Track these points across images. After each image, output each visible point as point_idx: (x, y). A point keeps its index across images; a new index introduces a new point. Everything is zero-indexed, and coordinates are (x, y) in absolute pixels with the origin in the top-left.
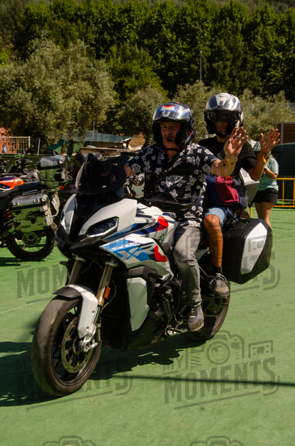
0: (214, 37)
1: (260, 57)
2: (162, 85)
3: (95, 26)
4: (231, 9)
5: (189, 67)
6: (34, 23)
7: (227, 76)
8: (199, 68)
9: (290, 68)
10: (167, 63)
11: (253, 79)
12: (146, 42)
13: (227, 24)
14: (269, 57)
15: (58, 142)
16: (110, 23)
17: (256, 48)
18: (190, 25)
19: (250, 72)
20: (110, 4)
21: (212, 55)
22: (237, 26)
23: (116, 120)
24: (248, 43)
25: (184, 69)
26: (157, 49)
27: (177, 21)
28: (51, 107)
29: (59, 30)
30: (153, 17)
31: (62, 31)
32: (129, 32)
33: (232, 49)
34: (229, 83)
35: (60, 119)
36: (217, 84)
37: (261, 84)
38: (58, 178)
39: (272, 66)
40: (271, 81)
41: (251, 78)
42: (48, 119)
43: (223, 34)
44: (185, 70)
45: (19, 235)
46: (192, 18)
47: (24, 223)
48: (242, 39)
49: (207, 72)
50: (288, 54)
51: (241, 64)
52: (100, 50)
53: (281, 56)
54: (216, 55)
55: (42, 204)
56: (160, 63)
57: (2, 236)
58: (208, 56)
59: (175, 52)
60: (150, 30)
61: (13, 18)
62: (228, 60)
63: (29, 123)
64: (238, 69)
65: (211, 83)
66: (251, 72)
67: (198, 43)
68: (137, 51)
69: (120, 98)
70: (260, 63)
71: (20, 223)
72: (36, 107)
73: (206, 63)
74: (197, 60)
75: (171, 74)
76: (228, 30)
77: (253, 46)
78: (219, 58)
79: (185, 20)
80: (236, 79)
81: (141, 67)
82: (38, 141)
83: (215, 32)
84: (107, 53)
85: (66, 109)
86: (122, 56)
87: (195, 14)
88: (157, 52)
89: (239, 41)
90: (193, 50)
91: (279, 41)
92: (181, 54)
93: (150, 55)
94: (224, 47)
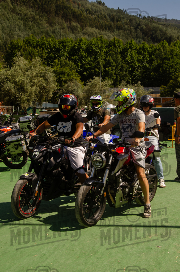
0: (106, 55)
1: (130, 65)
2: (81, 79)
3: (46, 50)
4: (114, 42)
5: (95, 70)
6: (15, 49)
7: (113, 74)
8: (99, 70)
9: (145, 70)
10: (83, 68)
12: (72, 57)
13: (113, 49)
14: (134, 65)
15: (28, 108)
16: (54, 48)
18: (94, 50)
20: (54, 39)
21: (106, 64)
22: (118, 50)
23: (57, 97)
24: (123, 58)
26: (78, 61)
27: (88, 47)
28: (25, 91)
29: (28, 52)
30: (76, 45)
31: (29, 53)
32: (64, 53)
33: (116, 61)
34: (115, 78)
35: (29, 96)
36: (108, 78)
37: (131, 78)
38: (29, 127)
39: (136, 69)
40: (135, 77)
41: (126, 75)
42: (23, 97)
43: (111, 54)
44: (92, 72)
45: (10, 156)
46: (95, 46)
47: (12, 150)
48: (120, 56)
49: (103, 72)
50: (143, 64)
51: (121, 68)
52: (49, 61)
53: (140, 65)
54: (108, 64)
55: (21, 140)
56: (80, 68)
57: (1, 157)
58: (104, 64)
59: (87, 62)
60: (74, 52)
61: (5, 46)
62: (114, 66)
63: (13, 99)
64: (119, 71)
65: (105, 78)
66: (125, 72)
67: (98, 58)
68: (68, 62)
69: (59, 86)
70: (129, 68)
71: (10, 150)
72: (17, 91)
73: (103, 68)
74: (98, 66)
75: (85, 73)
76: (113, 52)
77: (126, 60)
78: (109, 65)
79: (92, 47)
80: (118, 76)
81: (70, 70)
82: (18, 108)
83: (107, 53)
84: (53, 63)
85: (32, 92)
86: (60, 65)
87: (96, 44)
88: (78, 62)
89: (119, 57)
90: (96, 61)
91: (139, 57)
92: (90, 63)
93: (74, 64)
94: (112, 60)
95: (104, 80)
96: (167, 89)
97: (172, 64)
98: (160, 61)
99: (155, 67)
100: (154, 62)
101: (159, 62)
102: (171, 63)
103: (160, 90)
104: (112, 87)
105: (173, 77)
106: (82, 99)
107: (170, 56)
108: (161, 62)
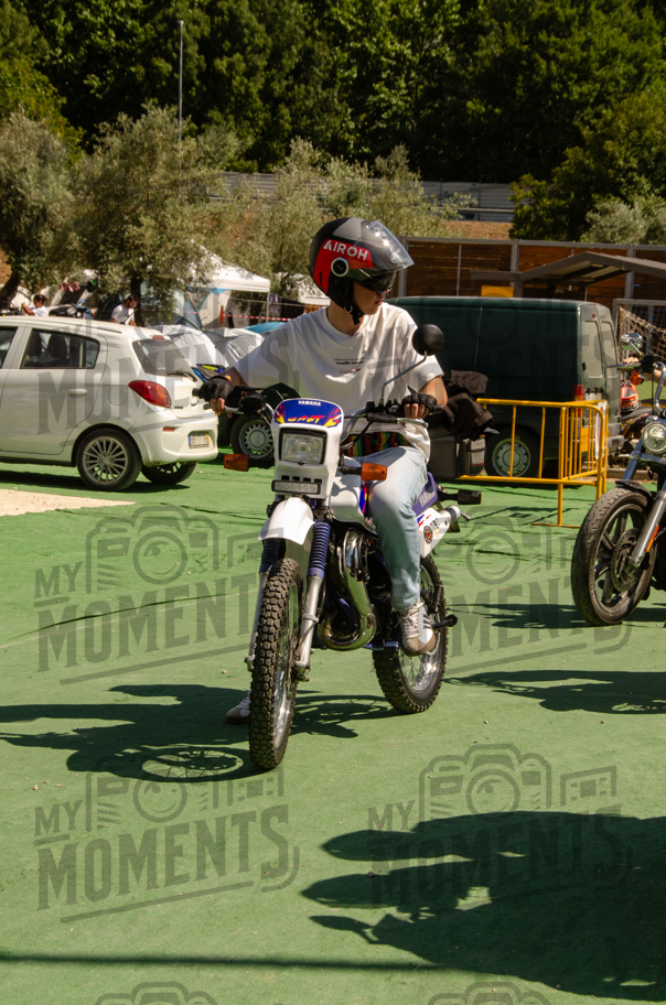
1: (350, 48)
2: (64, 111)
5: (148, 65)
7: (256, 97)
8: (176, 69)
9: (433, 84)
10: (82, 51)
11: (328, 111)
14: (373, 51)
17: (338, 22)
19: (320, 91)
21: (213, 33)
24: (315, 7)
25: (133, 69)
26: (53, 7)
33: (272, 23)
34: (262, 116)
36: (226, 118)
37: (352, 125)
39: (384, 76)
40: (380, 119)
41: (325, 106)
44: (135, 74)
49: (197, 83)
50: (426, 47)
51: (298, 65)
53: (408, 52)
54: (224, 35)
56: (62, 48)
58: (202, 36)
59: (107, 19)
62: (259, 51)
64: (287, 79)
65: (210, 115)
66: (324, 88)
70: (348, 66)
73: (196, 55)
74: (169, 46)
75: (93, 81)
77: (330, 18)
78: (233, 44)
80: (282, 106)
81: (4, 56)
88: (53, 15)
90: (160, 16)
91: (402, 8)
92: (124, 25)
93: (32, 24)
94: (248, 14)
95: (198, 124)
96: (552, 195)
97: (579, 54)
98: (519, 35)
99: (487, 69)
100: (483, 40)
101: (512, 40)
102: (577, 48)
103: (514, 200)
104: (249, 171)
105: (586, 132)
106: (67, 229)
107: (570, 12)
108: (522, 43)
